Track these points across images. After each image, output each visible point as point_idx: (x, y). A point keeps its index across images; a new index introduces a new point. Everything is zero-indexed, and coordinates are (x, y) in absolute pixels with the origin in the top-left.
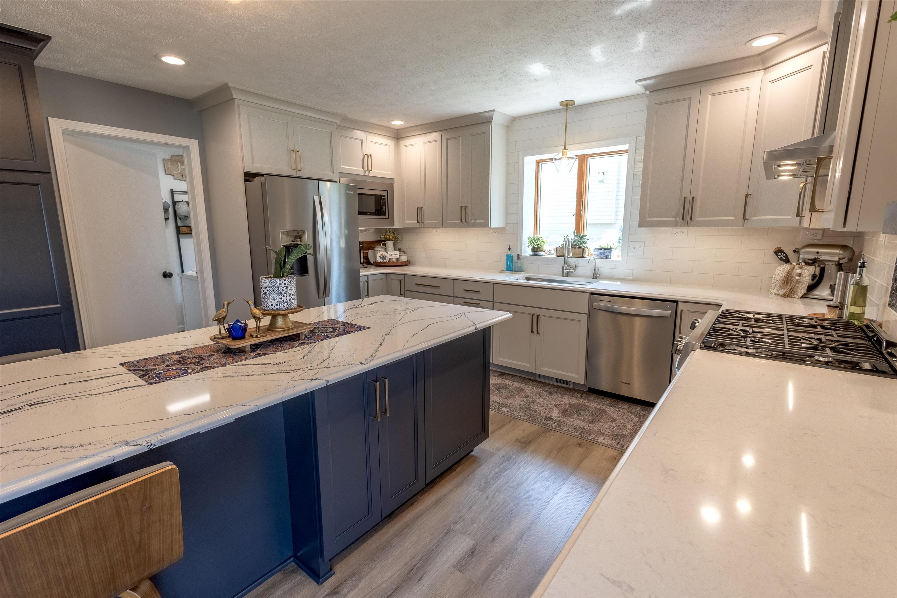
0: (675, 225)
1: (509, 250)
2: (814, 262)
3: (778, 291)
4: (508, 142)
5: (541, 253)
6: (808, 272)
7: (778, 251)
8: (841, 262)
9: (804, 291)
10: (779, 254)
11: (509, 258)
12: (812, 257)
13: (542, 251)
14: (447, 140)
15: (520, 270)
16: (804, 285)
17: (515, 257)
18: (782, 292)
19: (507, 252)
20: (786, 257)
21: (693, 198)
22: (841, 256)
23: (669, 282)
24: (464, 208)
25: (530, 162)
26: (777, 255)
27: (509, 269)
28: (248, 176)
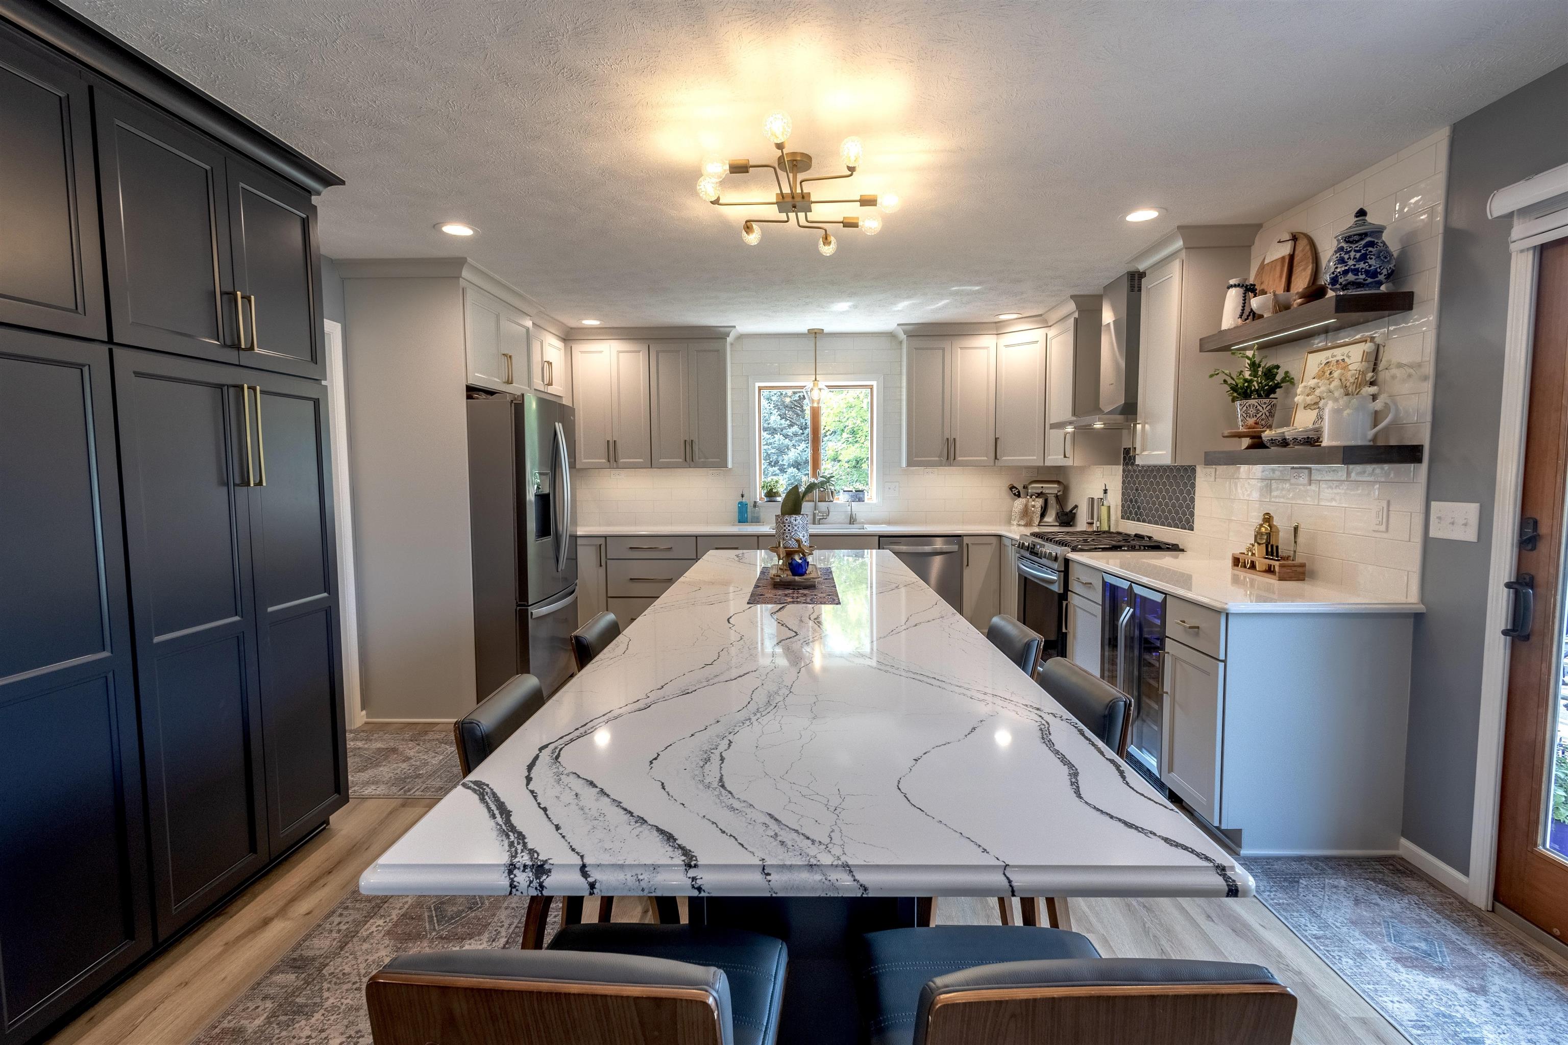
0: (940, 464)
1: (742, 496)
2: (1039, 495)
3: (1019, 521)
5: (778, 498)
6: (1039, 503)
7: (1012, 488)
8: (1059, 494)
9: (1038, 519)
10: (1013, 490)
11: (743, 506)
12: (1039, 491)
13: (779, 496)
14: (657, 353)
15: (756, 520)
16: (1037, 515)
17: (750, 504)
18: (1022, 523)
19: (740, 499)
20: (1019, 492)
21: (955, 439)
22: (1058, 489)
23: (926, 523)
24: (689, 445)
26: (1012, 491)
27: (742, 520)
28: (472, 391)
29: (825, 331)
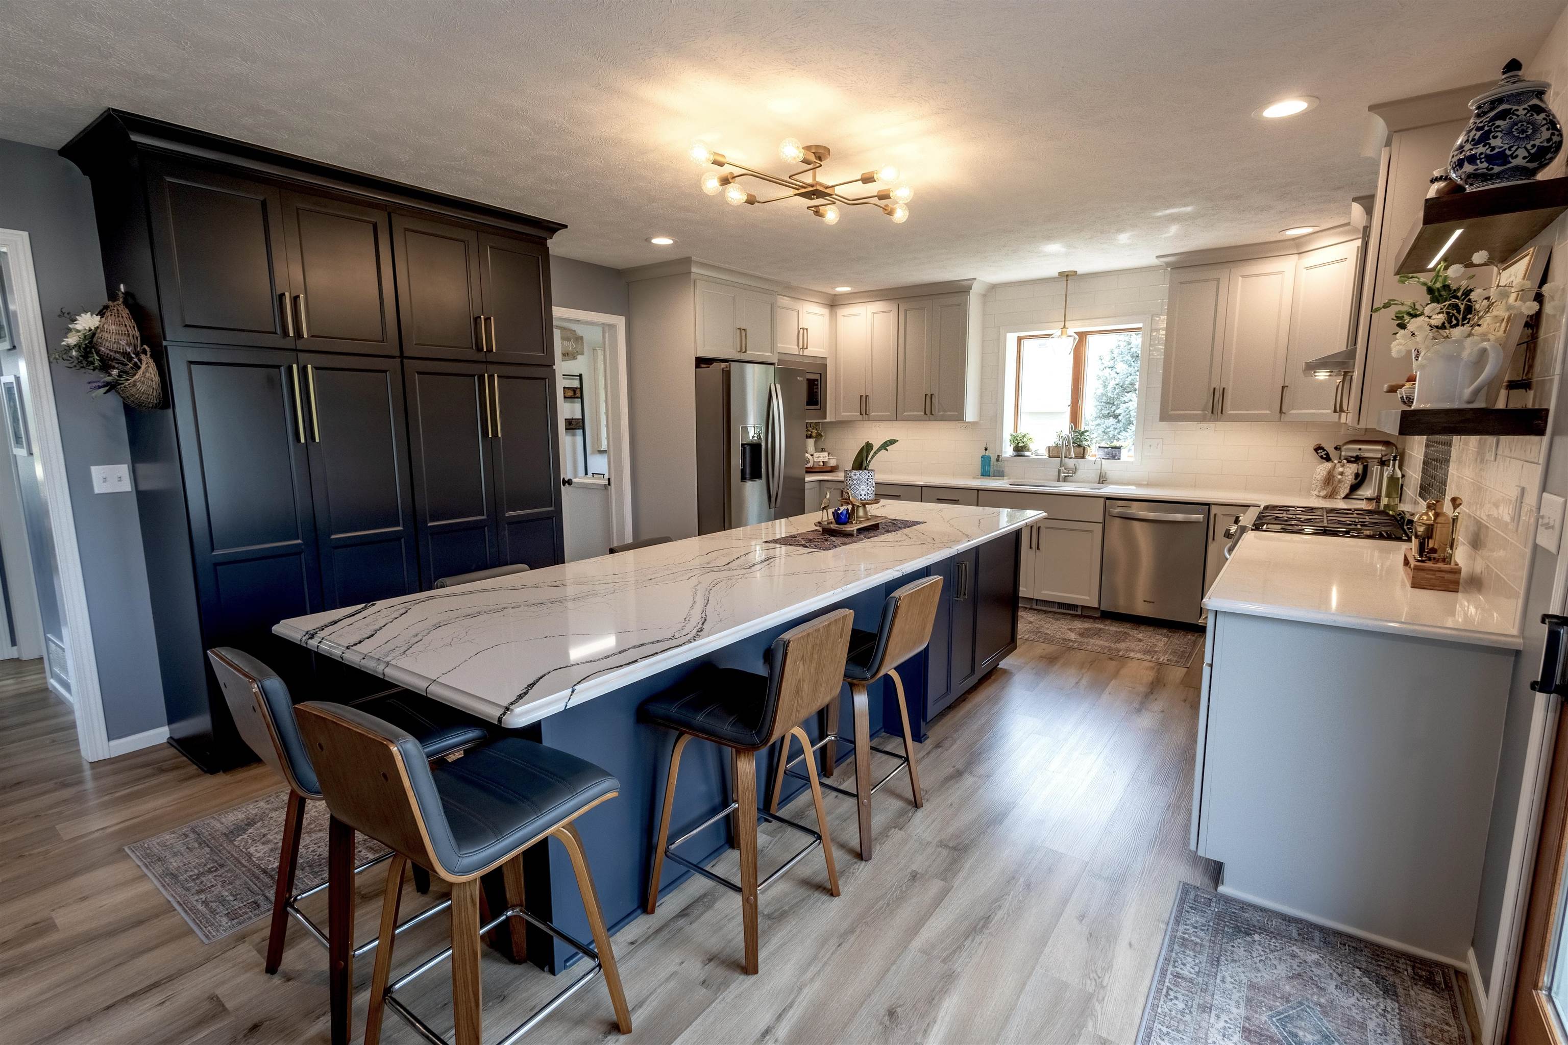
0: (1203, 419)
1: (986, 449)
2: (1357, 459)
3: (1319, 492)
4: (984, 314)
5: (1027, 453)
6: (1351, 470)
7: (1318, 449)
8: (1384, 459)
9: (1347, 491)
10: (1319, 451)
11: (986, 460)
12: (1354, 454)
13: (1028, 450)
14: (906, 311)
15: (1000, 474)
16: (1346, 485)
17: (993, 459)
18: (1323, 493)
19: (983, 452)
20: (1327, 454)
21: (1224, 389)
22: (1384, 453)
24: (929, 398)
25: (1011, 339)
26: (1317, 453)
27: (985, 474)
28: (701, 362)
29: (1078, 273)
